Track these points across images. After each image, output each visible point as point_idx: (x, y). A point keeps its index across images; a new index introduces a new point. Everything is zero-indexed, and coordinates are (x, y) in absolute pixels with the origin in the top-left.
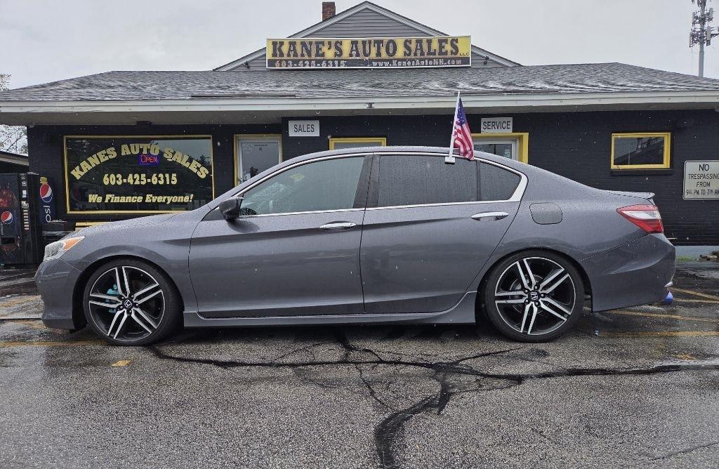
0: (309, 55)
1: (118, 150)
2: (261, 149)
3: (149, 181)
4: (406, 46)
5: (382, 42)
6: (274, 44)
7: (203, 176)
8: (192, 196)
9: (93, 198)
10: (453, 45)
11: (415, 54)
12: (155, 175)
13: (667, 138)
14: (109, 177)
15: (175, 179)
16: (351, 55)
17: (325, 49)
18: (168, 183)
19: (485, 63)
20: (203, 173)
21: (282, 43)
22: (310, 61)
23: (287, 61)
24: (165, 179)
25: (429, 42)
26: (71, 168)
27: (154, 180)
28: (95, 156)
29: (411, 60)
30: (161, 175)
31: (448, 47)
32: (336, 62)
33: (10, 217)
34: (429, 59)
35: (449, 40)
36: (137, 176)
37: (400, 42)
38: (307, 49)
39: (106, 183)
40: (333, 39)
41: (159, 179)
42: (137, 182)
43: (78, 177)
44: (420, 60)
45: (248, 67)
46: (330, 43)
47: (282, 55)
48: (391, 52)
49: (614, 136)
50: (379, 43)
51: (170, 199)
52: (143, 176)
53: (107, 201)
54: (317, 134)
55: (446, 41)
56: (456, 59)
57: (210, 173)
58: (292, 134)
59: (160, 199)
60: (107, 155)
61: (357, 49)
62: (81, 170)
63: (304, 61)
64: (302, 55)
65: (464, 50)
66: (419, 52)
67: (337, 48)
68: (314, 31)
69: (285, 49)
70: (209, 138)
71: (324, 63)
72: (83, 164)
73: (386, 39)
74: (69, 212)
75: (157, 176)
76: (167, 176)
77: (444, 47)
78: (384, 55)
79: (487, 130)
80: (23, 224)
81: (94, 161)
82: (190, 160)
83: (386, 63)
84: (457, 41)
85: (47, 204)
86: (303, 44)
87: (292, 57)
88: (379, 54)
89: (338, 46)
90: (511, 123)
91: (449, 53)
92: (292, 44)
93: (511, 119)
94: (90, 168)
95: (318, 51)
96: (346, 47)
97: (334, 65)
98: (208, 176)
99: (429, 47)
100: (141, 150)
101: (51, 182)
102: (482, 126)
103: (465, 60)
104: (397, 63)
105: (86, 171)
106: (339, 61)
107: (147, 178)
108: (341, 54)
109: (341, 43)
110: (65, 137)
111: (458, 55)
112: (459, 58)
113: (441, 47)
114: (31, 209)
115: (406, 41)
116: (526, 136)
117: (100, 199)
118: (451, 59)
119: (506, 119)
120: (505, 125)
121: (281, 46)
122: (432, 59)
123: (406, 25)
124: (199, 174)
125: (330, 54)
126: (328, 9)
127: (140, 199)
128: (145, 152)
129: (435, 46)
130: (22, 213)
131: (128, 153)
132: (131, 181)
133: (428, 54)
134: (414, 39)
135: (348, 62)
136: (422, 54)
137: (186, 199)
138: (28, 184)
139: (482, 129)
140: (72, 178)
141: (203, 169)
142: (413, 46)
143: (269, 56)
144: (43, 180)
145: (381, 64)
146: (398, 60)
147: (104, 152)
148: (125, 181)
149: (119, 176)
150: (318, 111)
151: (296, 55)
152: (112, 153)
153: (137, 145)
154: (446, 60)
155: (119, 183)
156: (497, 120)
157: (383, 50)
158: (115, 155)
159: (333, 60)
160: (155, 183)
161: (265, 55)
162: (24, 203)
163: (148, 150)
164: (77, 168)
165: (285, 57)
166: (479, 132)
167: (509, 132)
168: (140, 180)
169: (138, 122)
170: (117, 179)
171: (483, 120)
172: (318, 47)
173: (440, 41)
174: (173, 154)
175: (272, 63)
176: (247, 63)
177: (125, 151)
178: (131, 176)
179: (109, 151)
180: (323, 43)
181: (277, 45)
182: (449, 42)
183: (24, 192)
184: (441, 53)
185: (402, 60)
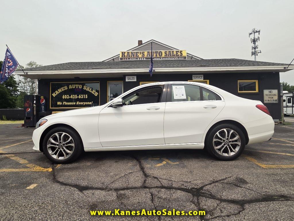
0: (134, 56)
1: (68, 87)
2: (116, 86)
3: (78, 97)
4: (165, 53)
5: (157, 52)
6: (122, 53)
7: (96, 95)
8: (92, 102)
9: (59, 103)
10: (180, 53)
11: (169, 56)
12: (80, 95)
13: (257, 82)
14: (64, 96)
15: (87, 96)
16: (147, 56)
17: (139, 54)
18: (84, 98)
19: (191, 59)
20: (96, 94)
21: (125, 53)
22: (134, 58)
23: (126, 58)
24: (83, 96)
25: (173, 52)
26: (52, 93)
27: (80, 97)
28: (60, 89)
29: (167, 58)
30: (82, 95)
31: (179, 54)
32: (142, 58)
33: (30, 110)
34: (173, 57)
35: (179, 51)
36: (74, 95)
37: (163, 52)
38: (133, 54)
39: (63, 98)
40: (142, 52)
41: (81, 96)
42: (74, 98)
43: (54, 96)
44: (170, 58)
45: (114, 60)
46: (140, 52)
47: (125, 56)
48: (160, 55)
49: (239, 81)
50: (156, 52)
51: (85, 103)
52: (76, 95)
53: (63, 104)
54: (135, 80)
55: (178, 52)
56: (182, 57)
57: (99, 94)
58: (127, 80)
59: (81, 103)
60: (64, 88)
61: (149, 54)
62: (55, 94)
63: (132, 58)
64: (131, 56)
65: (184, 54)
66: (170, 55)
67: (143, 54)
68: (135, 49)
69: (126, 54)
70: (99, 83)
71: (138, 59)
72: (56, 92)
73: (159, 51)
74: (50, 108)
75: (81, 95)
76: (84, 95)
77: (178, 53)
78: (158, 56)
79: (194, 79)
80: (33, 112)
81: (60, 91)
82: (92, 90)
83: (159, 59)
84: (182, 52)
85: (43, 105)
86: (132, 53)
87: (128, 57)
88: (156, 56)
89: (143, 53)
90: (203, 77)
91: (180, 55)
92: (128, 53)
93: (203, 75)
94: (58, 93)
95: (136, 55)
96: (146, 53)
97: (142, 59)
98: (98, 95)
99: (173, 54)
100: (76, 87)
101: (45, 98)
102: (193, 78)
103: (185, 58)
104: (162, 58)
105: (57, 94)
106: (143, 58)
107: (77, 96)
108: (144, 56)
109: (144, 52)
110: (51, 83)
111: (182, 56)
112: (183, 57)
113: (177, 53)
114: (37, 107)
115: (165, 52)
116: (208, 81)
117: (61, 104)
118: (180, 57)
119: (201, 75)
120: (201, 77)
121: (124, 53)
122: (174, 57)
123: (165, 47)
124: (95, 94)
125: (140, 56)
126: (140, 42)
127: (75, 103)
128: (77, 87)
129: (175, 53)
130: (33, 108)
131: (71, 88)
132: (72, 97)
133: (173, 56)
134: (168, 51)
135: (147, 58)
136: (171, 56)
137: (90, 103)
138: (36, 98)
139: (193, 79)
140: (52, 96)
141: (96, 93)
142: (168, 53)
143: (121, 57)
144: (42, 97)
145: (157, 59)
146: (163, 58)
147: (63, 88)
148: (70, 97)
149: (68, 96)
150: (136, 72)
151: (129, 56)
152: (66, 88)
153: (75, 85)
154: (178, 58)
155: (68, 98)
156: (198, 75)
157: (158, 55)
158: (67, 88)
159: (141, 58)
160: (80, 98)
161: (119, 57)
162: (34, 105)
163: (78, 87)
164: (54, 93)
165: (126, 57)
166: (192, 80)
167: (202, 80)
168: (75, 97)
169: (75, 77)
170: (67, 97)
171: (193, 76)
172: (136, 54)
173: (176, 52)
174: (87, 88)
175: (121, 59)
176: (113, 59)
177: (70, 87)
178: (72, 95)
179: (65, 87)
180: (138, 52)
181: (123, 53)
182: (179, 52)
183: (35, 101)
184: (177, 55)
185: (164, 58)
